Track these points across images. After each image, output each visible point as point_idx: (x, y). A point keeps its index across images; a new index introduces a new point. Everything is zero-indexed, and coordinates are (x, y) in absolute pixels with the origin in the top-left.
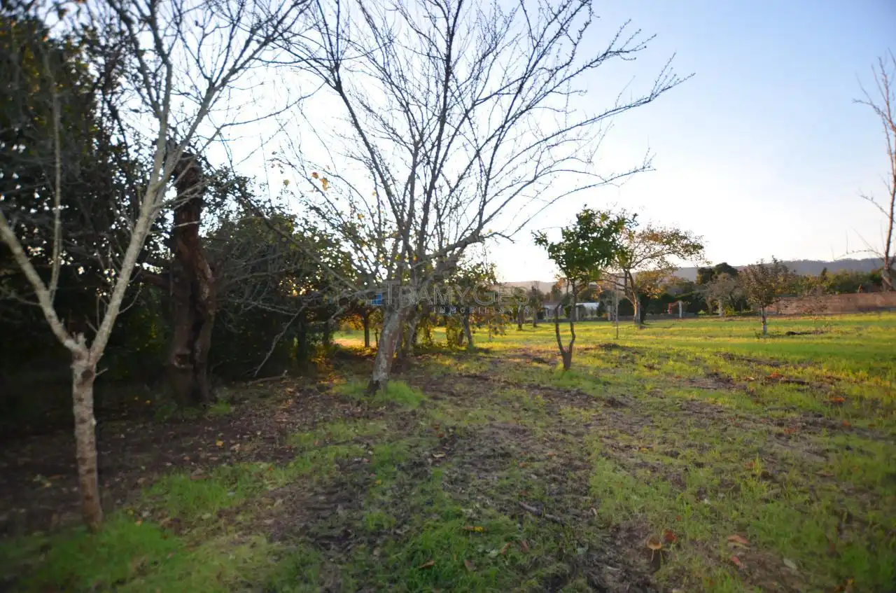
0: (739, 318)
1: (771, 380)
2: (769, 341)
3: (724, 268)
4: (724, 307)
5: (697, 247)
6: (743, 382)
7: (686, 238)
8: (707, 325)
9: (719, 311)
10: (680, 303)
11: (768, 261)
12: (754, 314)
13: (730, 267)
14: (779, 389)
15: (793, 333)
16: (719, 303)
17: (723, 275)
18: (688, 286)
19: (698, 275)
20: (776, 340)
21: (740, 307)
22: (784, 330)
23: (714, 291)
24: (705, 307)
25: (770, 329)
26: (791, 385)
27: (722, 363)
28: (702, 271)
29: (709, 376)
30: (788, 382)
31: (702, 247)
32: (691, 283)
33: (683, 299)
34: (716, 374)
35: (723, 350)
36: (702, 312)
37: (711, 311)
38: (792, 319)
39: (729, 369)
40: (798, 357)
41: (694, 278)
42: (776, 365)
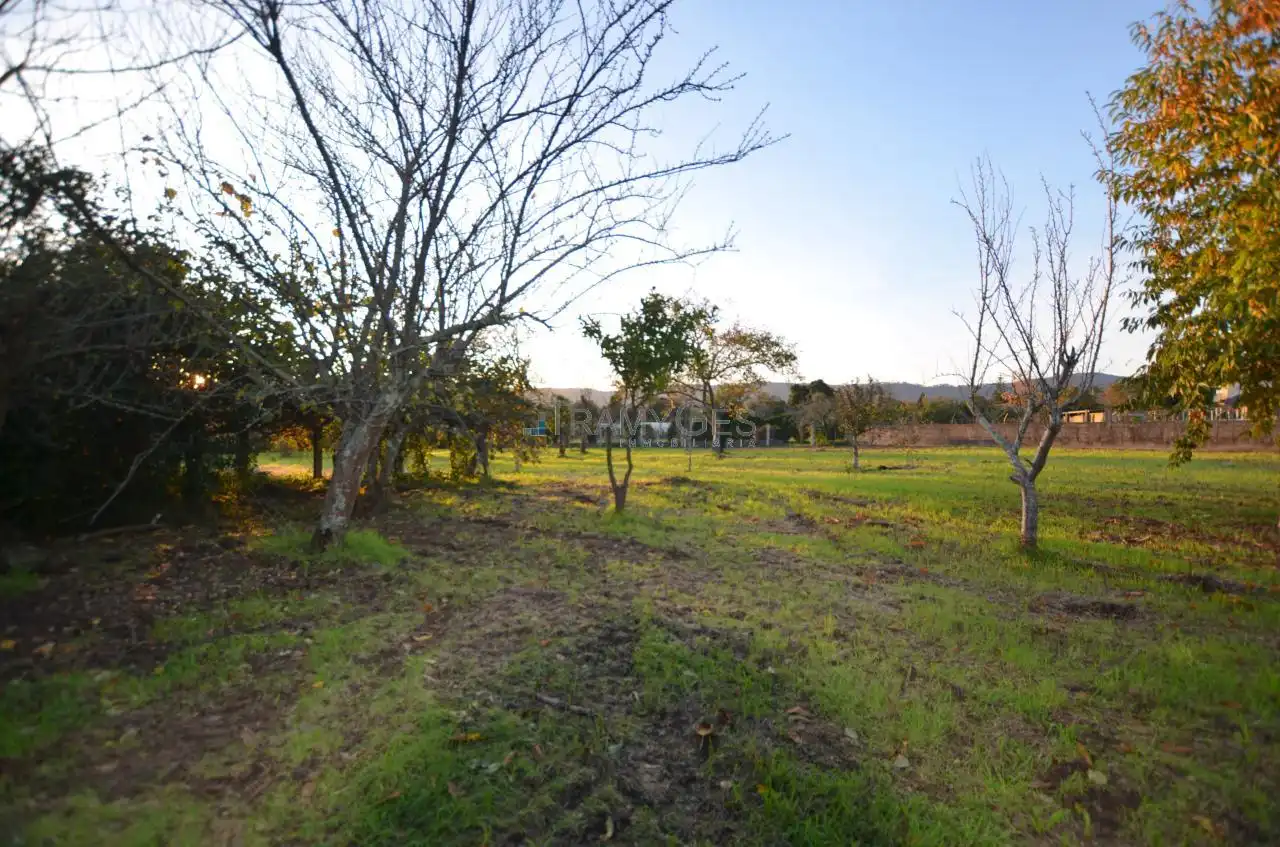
0: (833, 449)
1: (855, 522)
2: (860, 476)
3: (819, 385)
4: (816, 432)
5: (790, 357)
6: (826, 525)
7: (777, 345)
8: (794, 455)
9: (811, 439)
10: (768, 427)
11: (864, 381)
12: (847, 444)
13: (825, 385)
14: (864, 530)
15: (884, 468)
16: (811, 429)
17: (817, 394)
18: (778, 407)
19: (790, 393)
20: (867, 475)
21: (833, 436)
22: (876, 463)
23: (808, 413)
24: (795, 434)
25: (862, 462)
26: (875, 528)
27: (806, 502)
28: (796, 388)
29: (791, 517)
30: (873, 524)
31: (795, 358)
32: (783, 403)
33: (771, 422)
34: (799, 516)
35: (809, 487)
36: (792, 439)
37: (803, 440)
38: (886, 451)
39: (814, 510)
40: (886, 496)
41: (786, 396)
42: (863, 505)
